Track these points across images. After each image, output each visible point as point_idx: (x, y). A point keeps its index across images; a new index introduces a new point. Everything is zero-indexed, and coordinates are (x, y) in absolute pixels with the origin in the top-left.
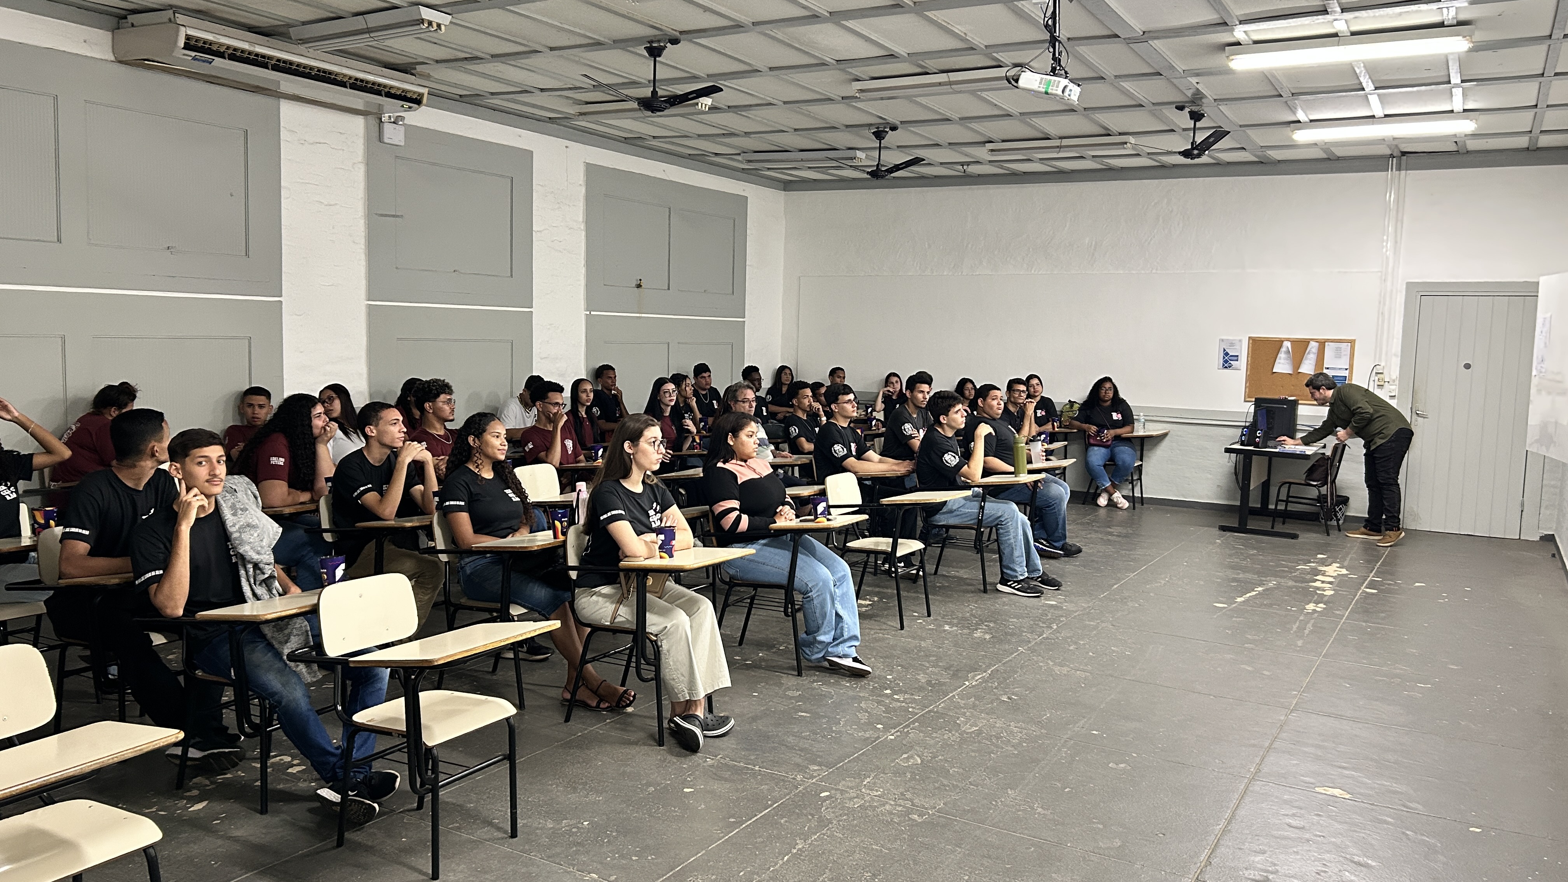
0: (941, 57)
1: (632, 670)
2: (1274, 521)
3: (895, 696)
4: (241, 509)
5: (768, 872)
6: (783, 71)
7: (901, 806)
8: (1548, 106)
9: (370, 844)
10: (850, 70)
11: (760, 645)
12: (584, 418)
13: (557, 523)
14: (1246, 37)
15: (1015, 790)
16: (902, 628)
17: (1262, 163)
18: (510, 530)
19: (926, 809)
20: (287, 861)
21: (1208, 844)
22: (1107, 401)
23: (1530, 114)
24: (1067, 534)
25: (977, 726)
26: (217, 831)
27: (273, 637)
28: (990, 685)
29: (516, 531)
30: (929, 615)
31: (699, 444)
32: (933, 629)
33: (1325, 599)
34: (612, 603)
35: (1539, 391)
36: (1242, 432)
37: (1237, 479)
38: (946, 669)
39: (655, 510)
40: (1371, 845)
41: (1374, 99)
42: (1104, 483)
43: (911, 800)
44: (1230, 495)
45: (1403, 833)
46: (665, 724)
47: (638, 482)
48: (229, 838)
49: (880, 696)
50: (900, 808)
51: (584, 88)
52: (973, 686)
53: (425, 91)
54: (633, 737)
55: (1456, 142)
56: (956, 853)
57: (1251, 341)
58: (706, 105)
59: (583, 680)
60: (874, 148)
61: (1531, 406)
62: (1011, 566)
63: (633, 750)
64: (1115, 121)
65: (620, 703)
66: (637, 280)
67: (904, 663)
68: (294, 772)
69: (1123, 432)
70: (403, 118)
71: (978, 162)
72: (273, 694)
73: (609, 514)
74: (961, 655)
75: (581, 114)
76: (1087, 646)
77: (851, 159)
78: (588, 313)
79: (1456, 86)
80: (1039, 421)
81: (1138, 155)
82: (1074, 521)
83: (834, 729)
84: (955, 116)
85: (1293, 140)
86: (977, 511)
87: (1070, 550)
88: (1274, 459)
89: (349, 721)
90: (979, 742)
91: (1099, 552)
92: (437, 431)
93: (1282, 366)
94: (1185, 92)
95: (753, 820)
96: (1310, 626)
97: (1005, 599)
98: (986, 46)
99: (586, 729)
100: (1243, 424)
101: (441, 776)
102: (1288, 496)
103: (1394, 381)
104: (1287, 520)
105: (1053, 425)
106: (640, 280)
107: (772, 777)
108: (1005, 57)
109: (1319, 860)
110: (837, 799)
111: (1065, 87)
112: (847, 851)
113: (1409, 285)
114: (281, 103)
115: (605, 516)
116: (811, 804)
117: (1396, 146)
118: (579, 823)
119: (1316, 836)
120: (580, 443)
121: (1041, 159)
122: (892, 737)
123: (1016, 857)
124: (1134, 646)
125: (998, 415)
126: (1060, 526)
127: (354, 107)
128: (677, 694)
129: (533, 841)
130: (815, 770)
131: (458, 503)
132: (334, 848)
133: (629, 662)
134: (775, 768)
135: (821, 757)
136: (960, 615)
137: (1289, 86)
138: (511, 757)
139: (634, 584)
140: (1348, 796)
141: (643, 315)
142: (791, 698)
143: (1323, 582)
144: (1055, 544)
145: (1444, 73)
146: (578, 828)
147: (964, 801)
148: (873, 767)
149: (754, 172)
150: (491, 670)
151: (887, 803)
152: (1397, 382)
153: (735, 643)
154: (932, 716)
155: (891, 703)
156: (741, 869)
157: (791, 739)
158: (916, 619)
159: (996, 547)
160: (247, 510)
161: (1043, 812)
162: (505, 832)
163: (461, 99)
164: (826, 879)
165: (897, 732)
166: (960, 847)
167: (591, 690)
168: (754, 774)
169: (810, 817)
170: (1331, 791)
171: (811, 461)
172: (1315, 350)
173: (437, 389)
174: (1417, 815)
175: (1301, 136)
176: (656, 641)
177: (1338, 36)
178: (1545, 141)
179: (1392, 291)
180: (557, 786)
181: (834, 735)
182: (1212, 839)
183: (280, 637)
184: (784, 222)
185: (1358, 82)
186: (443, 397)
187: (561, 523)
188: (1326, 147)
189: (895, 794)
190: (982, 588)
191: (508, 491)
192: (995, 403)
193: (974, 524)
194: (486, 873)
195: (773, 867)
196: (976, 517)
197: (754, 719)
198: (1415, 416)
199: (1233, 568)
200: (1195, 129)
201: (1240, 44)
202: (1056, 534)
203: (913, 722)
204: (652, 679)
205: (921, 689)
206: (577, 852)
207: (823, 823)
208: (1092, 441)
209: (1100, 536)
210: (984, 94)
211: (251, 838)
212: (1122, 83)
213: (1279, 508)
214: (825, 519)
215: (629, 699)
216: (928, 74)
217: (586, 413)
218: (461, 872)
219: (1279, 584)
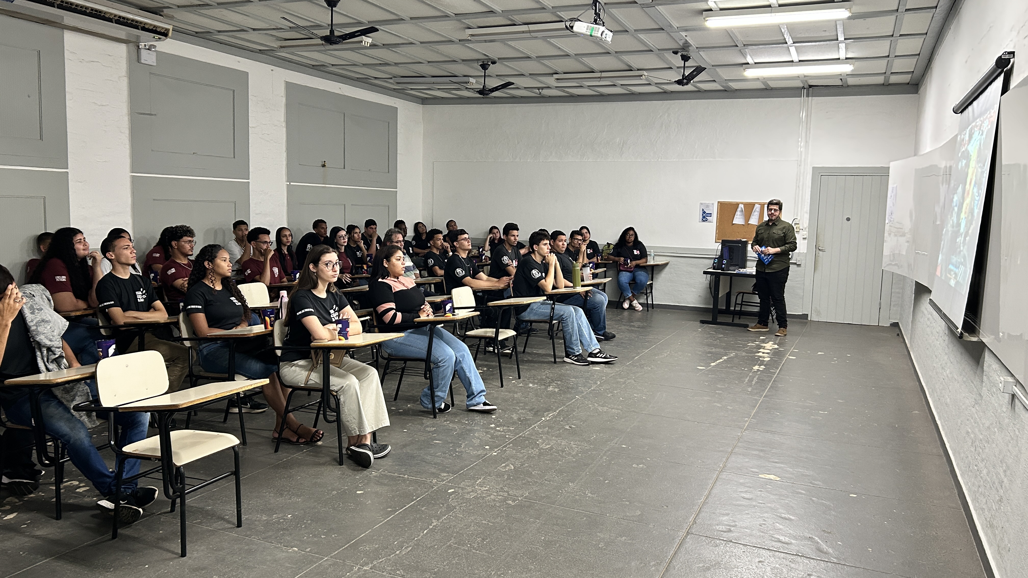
0: (523, 14)
1: (321, 416)
2: (733, 317)
3: (497, 428)
4: (38, 309)
5: (413, 541)
6: (421, 20)
7: (501, 495)
8: (896, 56)
9: (136, 536)
10: (464, 21)
11: (409, 399)
12: (286, 254)
13: (267, 318)
14: (716, 6)
15: (574, 483)
16: (502, 386)
17: (726, 91)
18: (234, 325)
19: (517, 497)
20: (76, 550)
21: (694, 511)
22: (630, 243)
23: (885, 61)
24: (606, 326)
25: (549, 445)
26: (24, 533)
27: (62, 397)
28: (558, 419)
29: (239, 325)
30: (519, 378)
31: (367, 270)
32: (522, 386)
33: (765, 363)
34: (306, 371)
35: (890, 234)
36: (714, 262)
37: (711, 291)
38: (530, 411)
39: (334, 310)
40: (792, 507)
41: (792, 49)
42: (628, 294)
43: (507, 492)
44: (706, 301)
45: (811, 499)
46: (344, 451)
47: (323, 290)
48: (33, 537)
49: (488, 428)
50: (500, 497)
51: (284, 29)
52: (548, 420)
53: (170, 27)
54: (322, 460)
55: (841, 79)
56: (536, 523)
57: (719, 204)
58: (367, 42)
59: (287, 425)
60: (481, 76)
61: (885, 244)
62: (571, 346)
63: (323, 469)
64: (635, 61)
65: (313, 439)
66: (322, 162)
67: (503, 408)
68: (81, 491)
69: (641, 262)
70: (155, 47)
71: (548, 87)
72: (63, 436)
73: (303, 311)
74: (540, 402)
75: (282, 47)
76: (619, 394)
77: (466, 83)
78: (289, 183)
79: (841, 42)
80: (589, 256)
81: (650, 84)
82: (610, 319)
83: (457, 450)
84: (533, 55)
85: (744, 76)
86: (549, 311)
87: (608, 336)
88: (733, 277)
89: (119, 452)
90: (551, 454)
91: (626, 337)
92: (181, 261)
93: (738, 220)
94: (678, 41)
95: (404, 509)
96: (755, 379)
97: (567, 367)
98: (553, 7)
99: (289, 456)
100: (715, 257)
101: (187, 487)
102: (742, 301)
103: (805, 229)
104: (741, 316)
105: (598, 259)
106: (325, 162)
107: (416, 482)
108: (565, 15)
109: (761, 517)
110: (459, 493)
111: (603, 32)
112: (465, 525)
113: (814, 168)
114: (65, 32)
115: (300, 313)
116: (442, 497)
117: (806, 81)
118: (285, 516)
119: (759, 503)
120: (284, 271)
121: (588, 86)
122: (495, 454)
123: (575, 524)
124: (648, 393)
125: (562, 251)
126: (602, 321)
127: (119, 37)
128: (351, 431)
129: (253, 529)
130: (445, 476)
131: (197, 307)
132: (110, 540)
133: (319, 411)
134: (418, 476)
135: (447, 467)
136: (539, 377)
137: (742, 40)
138: (236, 473)
139: (321, 358)
140: (778, 479)
141: (327, 186)
142: (429, 432)
143: (763, 353)
144: (599, 333)
145: (835, 33)
146: (284, 519)
147: (541, 491)
148: (483, 472)
149: (401, 91)
150: (223, 420)
151: (492, 494)
152: (807, 229)
153: (392, 399)
154: (521, 440)
155: (494, 433)
156: (395, 540)
157: (429, 457)
158: (511, 380)
159: (562, 336)
160: (42, 309)
161: (592, 496)
162: (233, 524)
163: (197, 35)
164: (452, 544)
165: (498, 450)
166: (539, 520)
167: (293, 431)
168: (404, 480)
169: (441, 505)
170: (768, 476)
171: (442, 280)
172: (758, 210)
173: (181, 232)
174: (820, 489)
175: (750, 73)
176: (336, 396)
177: (771, 7)
178: (894, 79)
179: (804, 172)
180: (270, 493)
181: (457, 454)
182: (696, 508)
183: (67, 397)
184: (422, 126)
185: (783, 38)
186: (186, 238)
187: (270, 318)
188: (764, 80)
189: (497, 489)
190: (553, 360)
191: (233, 298)
192: (561, 243)
193: (548, 319)
194: (219, 551)
195: (417, 537)
196: (549, 314)
197: (405, 446)
198: (817, 250)
199: (708, 345)
200: (684, 67)
201: (712, 11)
202: (599, 326)
203: (509, 444)
204: (334, 421)
205: (514, 423)
206: (283, 535)
207: (450, 509)
208: (621, 268)
209: (627, 328)
210: (552, 40)
211: (50, 536)
212: (639, 35)
213: (736, 309)
214: (451, 315)
215: (319, 437)
216: (515, 25)
217: (287, 251)
218: (202, 551)
219: (736, 355)
